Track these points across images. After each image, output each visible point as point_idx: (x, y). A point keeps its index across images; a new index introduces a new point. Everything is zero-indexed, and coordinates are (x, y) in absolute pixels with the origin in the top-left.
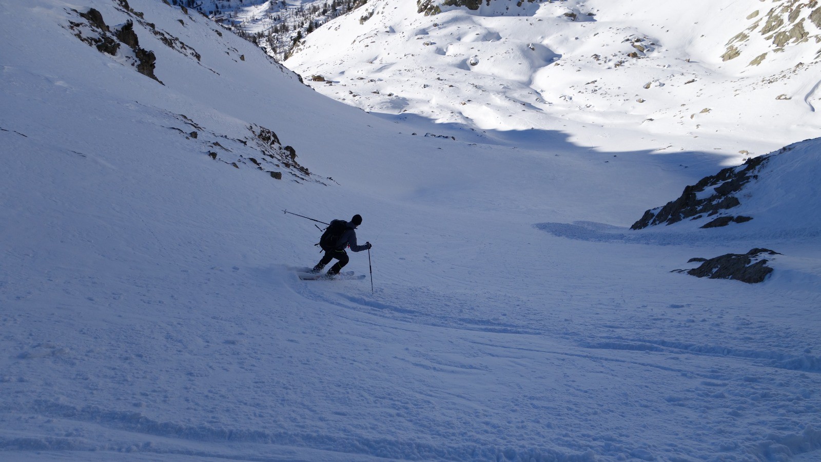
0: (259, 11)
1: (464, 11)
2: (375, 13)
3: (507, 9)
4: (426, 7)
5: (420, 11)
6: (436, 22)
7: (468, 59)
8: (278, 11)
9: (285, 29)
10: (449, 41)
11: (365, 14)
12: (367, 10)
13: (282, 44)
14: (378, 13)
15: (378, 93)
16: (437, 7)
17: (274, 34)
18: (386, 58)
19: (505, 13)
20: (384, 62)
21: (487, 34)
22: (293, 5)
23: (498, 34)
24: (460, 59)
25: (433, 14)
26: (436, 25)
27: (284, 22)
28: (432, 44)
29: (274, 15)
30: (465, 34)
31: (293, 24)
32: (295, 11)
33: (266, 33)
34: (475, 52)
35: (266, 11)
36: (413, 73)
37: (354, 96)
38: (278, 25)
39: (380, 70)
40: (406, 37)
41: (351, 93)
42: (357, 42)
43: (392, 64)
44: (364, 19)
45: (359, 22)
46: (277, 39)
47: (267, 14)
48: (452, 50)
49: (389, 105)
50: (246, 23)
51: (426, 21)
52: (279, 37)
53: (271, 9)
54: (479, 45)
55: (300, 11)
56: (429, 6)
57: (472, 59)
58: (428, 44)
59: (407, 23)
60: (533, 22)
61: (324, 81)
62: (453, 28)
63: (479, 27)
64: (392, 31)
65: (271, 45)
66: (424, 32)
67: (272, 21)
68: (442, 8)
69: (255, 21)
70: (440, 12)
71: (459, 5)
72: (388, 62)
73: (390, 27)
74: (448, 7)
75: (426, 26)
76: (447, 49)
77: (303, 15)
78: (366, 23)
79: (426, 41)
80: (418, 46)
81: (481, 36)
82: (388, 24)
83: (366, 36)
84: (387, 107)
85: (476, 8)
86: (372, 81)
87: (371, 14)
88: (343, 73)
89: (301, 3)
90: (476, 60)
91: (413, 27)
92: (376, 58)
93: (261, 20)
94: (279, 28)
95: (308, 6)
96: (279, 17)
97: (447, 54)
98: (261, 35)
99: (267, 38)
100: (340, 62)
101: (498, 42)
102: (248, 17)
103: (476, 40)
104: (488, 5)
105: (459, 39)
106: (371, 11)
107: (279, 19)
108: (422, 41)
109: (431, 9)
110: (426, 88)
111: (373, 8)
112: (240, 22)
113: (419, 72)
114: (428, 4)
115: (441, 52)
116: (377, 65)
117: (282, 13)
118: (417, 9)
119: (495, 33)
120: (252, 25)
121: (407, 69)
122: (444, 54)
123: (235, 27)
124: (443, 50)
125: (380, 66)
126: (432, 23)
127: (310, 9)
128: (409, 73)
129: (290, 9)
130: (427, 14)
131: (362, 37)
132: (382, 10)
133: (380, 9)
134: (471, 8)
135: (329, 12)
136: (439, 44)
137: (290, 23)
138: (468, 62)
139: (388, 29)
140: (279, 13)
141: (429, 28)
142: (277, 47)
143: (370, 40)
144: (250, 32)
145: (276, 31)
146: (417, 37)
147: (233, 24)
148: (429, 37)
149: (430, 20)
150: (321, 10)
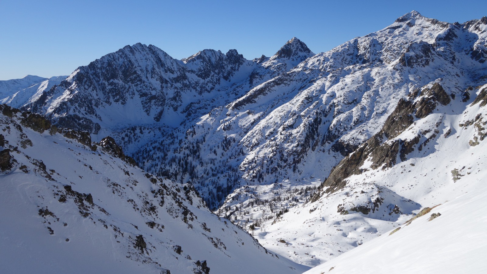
0: (268, 188)
1: (360, 215)
2: (317, 209)
3: (384, 216)
4: (341, 210)
5: (338, 211)
6: (345, 219)
7: (358, 241)
8: (277, 189)
9: (279, 199)
10: (350, 230)
11: (312, 208)
12: (314, 206)
13: (277, 208)
14: (318, 209)
15: (308, 254)
16: (347, 211)
17: (273, 202)
18: (317, 234)
19: (382, 218)
20: (316, 236)
21: (370, 229)
22: (286, 187)
23: (376, 229)
24: (353, 241)
25: (344, 214)
26: (344, 220)
27: (279, 195)
28: (341, 230)
29: (275, 191)
30: (359, 227)
31: (284, 197)
32: (286, 190)
33: (269, 200)
34: (361, 238)
35: (272, 189)
36: (328, 245)
37: (296, 255)
38: (276, 197)
39: (313, 240)
40: (329, 225)
41: (295, 253)
42: (305, 223)
43: (319, 238)
44: (311, 211)
45: (309, 212)
46: (275, 204)
47: (272, 190)
48: (351, 235)
49: (310, 263)
50: (260, 194)
51: (340, 217)
52: (276, 204)
53: (274, 188)
54: (364, 234)
55: (289, 190)
56: (343, 210)
57: (359, 241)
58: (339, 230)
59: (331, 216)
60: (395, 225)
61: (285, 243)
62: (353, 223)
63: (366, 224)
64: (323, 219)
65: (271, 208)
66: (338, 223)
67: (273, 194)
68: (349, 212)
69: (265, 193)
70: (348, 213)
71: (358, 211)
72: (318, 237)
73: (323, 218)
74: (352, 212)
75: (340, 220)
76: (348, 234)
77: (290, 193)
78: (312, 213)
79: (338, 228)
80: (334, 231)
81: (367, 229)
82: (322, 216)
83: (310, 221)
84: (309, 264)
85: (367, 214)
86: (307, 246)
87: (315, 209)
88: (295, 239)
89: (290, 186)
90: (361, 242)
91: (334, 219)
92: (313, 233)
93: (268, 193)
94: (276, 198)
95: (294, 188)
96: (277, 192)
97: (348, 237)
98: (266, 201)
99: (269, 203)
100: (295, 232)
101: (375, 234)
102: (262, 191)
103: (363, 231)
104: (373, 212)
105: (355, 229)
106: (315, 207)
107: (277, 194)
108: (336, 228)
109: (343, 211)
110: (331, 256)
111: (316, 206)
112: (257, 193)
113: (331, 245)
114: (342, 209)
115: (345, 235)
116: (312, 238)
117: (280, 190)
118: (337, 210)
119: (374, 228)
120: (263, 195)
121: (326, 242)
122: (346, 236)
123: (255, 195)
124: (346, 234)
125: (313, 238)
126: (343, 219)
127: (294, 190)
128: (327, 245)
129: (284, 188)
130: (341, 214)
131: (309, 221)
132: (321, 208)
133: (320, 207)
134: (364, 213)
135: (303, 193)
136: (344, 231)
137: (282, 197)
138: (357, 243)
139: (321, 219)
140: (278, 190)
141: (341, 221)
142: (273, 209)
143: (312, 223)
144: (262, 199)
145: (275, 200)
146: (334, 225)
147: (254, 193)
148: (340, 226)
149: (342, 217)
150: (300, 192)
